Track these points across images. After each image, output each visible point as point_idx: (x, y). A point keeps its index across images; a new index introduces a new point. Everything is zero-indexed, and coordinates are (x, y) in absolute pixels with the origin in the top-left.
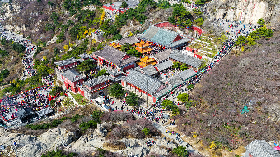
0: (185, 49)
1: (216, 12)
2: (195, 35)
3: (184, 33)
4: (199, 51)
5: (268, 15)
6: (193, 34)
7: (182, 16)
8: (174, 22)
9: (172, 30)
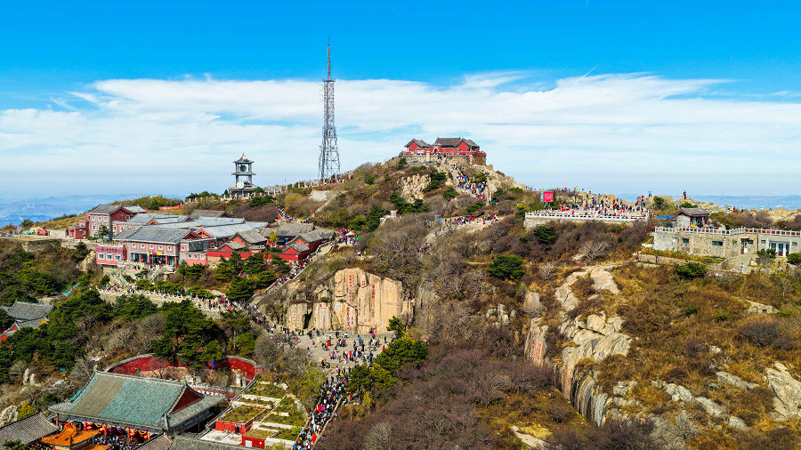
0: (214, 427)
1: (286, 313)
2: (238, 381)
3: (203, 381)
4: (256, 426)
5: (407, 308)
6: (231, 381)
7: (193, 334)
8: (169, 354)
9: (168, 377)
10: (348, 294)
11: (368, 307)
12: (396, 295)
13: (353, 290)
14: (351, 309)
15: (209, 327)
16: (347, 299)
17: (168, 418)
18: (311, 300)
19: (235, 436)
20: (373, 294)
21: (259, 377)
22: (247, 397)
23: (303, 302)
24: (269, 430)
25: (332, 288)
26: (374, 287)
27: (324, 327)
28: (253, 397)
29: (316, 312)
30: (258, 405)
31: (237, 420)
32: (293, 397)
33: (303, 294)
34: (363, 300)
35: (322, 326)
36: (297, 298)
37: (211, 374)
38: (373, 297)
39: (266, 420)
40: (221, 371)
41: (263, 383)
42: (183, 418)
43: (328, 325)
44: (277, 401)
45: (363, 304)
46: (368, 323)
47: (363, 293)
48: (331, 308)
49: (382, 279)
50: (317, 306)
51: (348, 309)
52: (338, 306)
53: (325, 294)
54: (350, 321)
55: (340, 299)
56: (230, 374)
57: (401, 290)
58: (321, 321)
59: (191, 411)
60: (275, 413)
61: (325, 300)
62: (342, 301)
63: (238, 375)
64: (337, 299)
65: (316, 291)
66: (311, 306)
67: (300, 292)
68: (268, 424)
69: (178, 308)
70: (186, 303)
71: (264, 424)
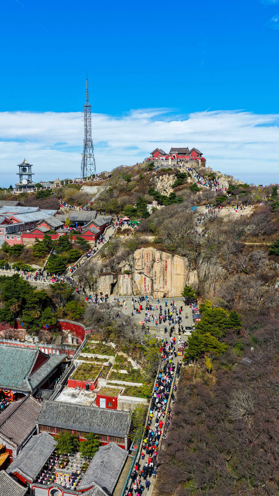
4: (102, 383)
5: (193, 279)
8: (12, 320)
10: (146, 268)
11: (162, 277)
12: (183, 268)
13: (149, 264)
14: (147, 279)
15: (44, 298)
16: (145, 271)
17: (29, 380)
18: (116, 273)
19: (87, 392)
20: (166, 267)
21: (89, 337)
22: (85, 355)
23: (110, 274)
24: (116, 387)
25: (132, 263)
26: (166, 262)
27: (127, 292)
28: (90, 355)
29: (121, 282)
30: (96, 363)
31: (85, 379)
32: (125, 355)
33: (109, 268)
34: (158, 272)
35: (125, 292)
36: (104, 271)
37: (47, 334)
38: (166, 270)
39: (110, 378)
40: (55, 331)
41: (93, 342)
42: (40, 378)
43: (130, 291)
44: (112, 359)
45: (158, 275)
46: (162, 290)
47: (157, 267)
48: (132, 279)
49: (173, 256)
50: (121, 277)
51: (145, 279)
52: (137, 277)
53: (127, 268)
54: (147, 288)
55: (139, 271)
56: (62, 334)
57: (187, 264)
58: (125, 288)
59: (45, 371)
60: (115, 371)
61: (128, 273)
62: (140, 273)
63: (70, 335)
64: (136, 272)
65: (120, 266)
66: (116, 277)
67: (106, 266)
68: (113, 382)
69: (11, 281)
70: (16, 276)
71: (109, 381)
